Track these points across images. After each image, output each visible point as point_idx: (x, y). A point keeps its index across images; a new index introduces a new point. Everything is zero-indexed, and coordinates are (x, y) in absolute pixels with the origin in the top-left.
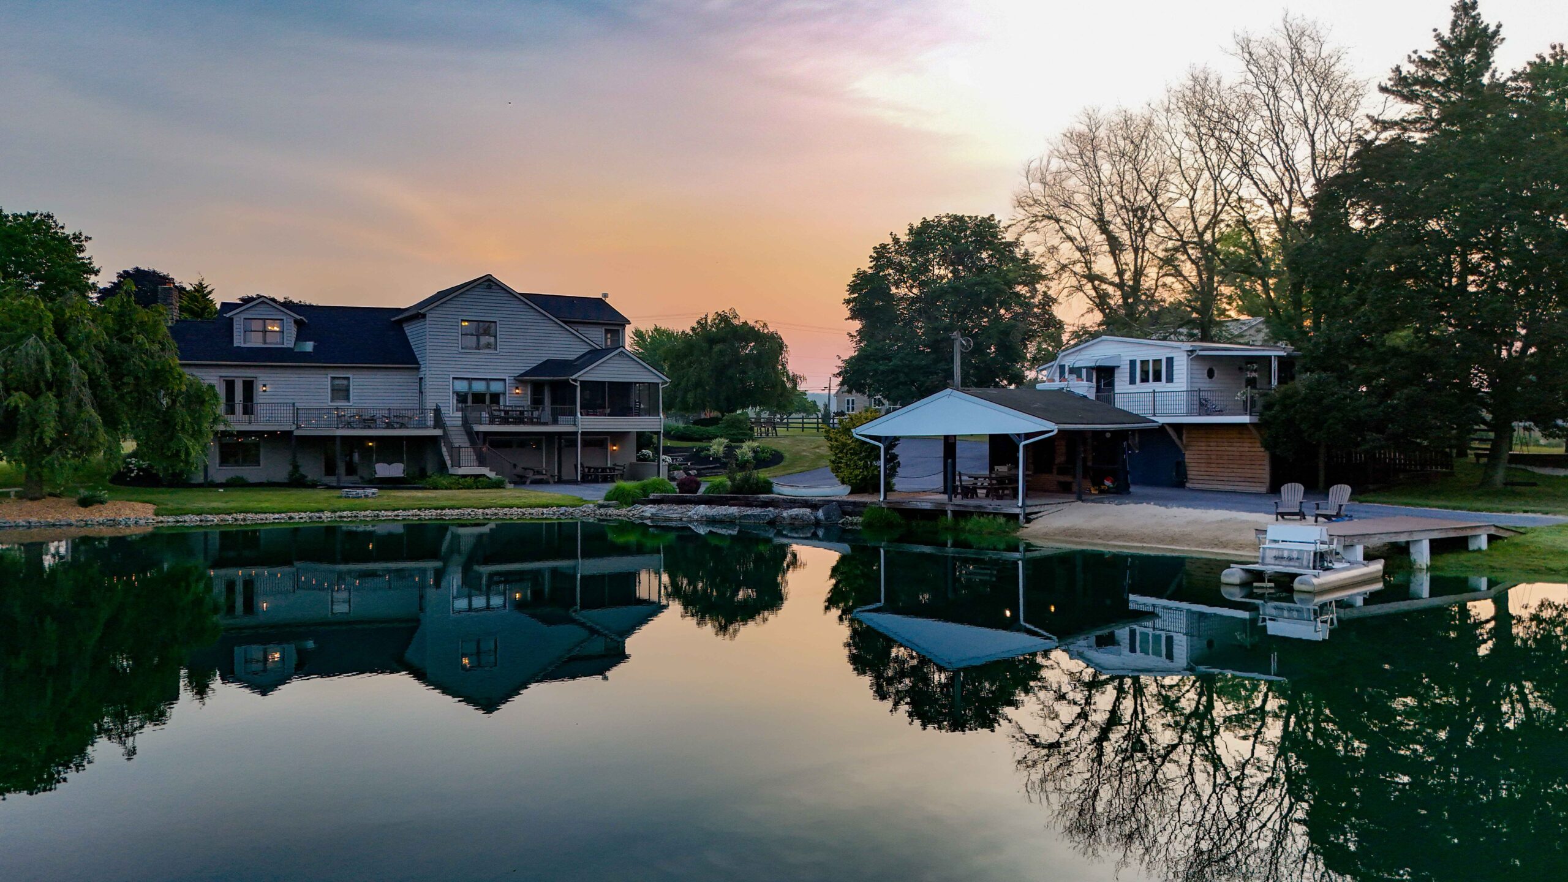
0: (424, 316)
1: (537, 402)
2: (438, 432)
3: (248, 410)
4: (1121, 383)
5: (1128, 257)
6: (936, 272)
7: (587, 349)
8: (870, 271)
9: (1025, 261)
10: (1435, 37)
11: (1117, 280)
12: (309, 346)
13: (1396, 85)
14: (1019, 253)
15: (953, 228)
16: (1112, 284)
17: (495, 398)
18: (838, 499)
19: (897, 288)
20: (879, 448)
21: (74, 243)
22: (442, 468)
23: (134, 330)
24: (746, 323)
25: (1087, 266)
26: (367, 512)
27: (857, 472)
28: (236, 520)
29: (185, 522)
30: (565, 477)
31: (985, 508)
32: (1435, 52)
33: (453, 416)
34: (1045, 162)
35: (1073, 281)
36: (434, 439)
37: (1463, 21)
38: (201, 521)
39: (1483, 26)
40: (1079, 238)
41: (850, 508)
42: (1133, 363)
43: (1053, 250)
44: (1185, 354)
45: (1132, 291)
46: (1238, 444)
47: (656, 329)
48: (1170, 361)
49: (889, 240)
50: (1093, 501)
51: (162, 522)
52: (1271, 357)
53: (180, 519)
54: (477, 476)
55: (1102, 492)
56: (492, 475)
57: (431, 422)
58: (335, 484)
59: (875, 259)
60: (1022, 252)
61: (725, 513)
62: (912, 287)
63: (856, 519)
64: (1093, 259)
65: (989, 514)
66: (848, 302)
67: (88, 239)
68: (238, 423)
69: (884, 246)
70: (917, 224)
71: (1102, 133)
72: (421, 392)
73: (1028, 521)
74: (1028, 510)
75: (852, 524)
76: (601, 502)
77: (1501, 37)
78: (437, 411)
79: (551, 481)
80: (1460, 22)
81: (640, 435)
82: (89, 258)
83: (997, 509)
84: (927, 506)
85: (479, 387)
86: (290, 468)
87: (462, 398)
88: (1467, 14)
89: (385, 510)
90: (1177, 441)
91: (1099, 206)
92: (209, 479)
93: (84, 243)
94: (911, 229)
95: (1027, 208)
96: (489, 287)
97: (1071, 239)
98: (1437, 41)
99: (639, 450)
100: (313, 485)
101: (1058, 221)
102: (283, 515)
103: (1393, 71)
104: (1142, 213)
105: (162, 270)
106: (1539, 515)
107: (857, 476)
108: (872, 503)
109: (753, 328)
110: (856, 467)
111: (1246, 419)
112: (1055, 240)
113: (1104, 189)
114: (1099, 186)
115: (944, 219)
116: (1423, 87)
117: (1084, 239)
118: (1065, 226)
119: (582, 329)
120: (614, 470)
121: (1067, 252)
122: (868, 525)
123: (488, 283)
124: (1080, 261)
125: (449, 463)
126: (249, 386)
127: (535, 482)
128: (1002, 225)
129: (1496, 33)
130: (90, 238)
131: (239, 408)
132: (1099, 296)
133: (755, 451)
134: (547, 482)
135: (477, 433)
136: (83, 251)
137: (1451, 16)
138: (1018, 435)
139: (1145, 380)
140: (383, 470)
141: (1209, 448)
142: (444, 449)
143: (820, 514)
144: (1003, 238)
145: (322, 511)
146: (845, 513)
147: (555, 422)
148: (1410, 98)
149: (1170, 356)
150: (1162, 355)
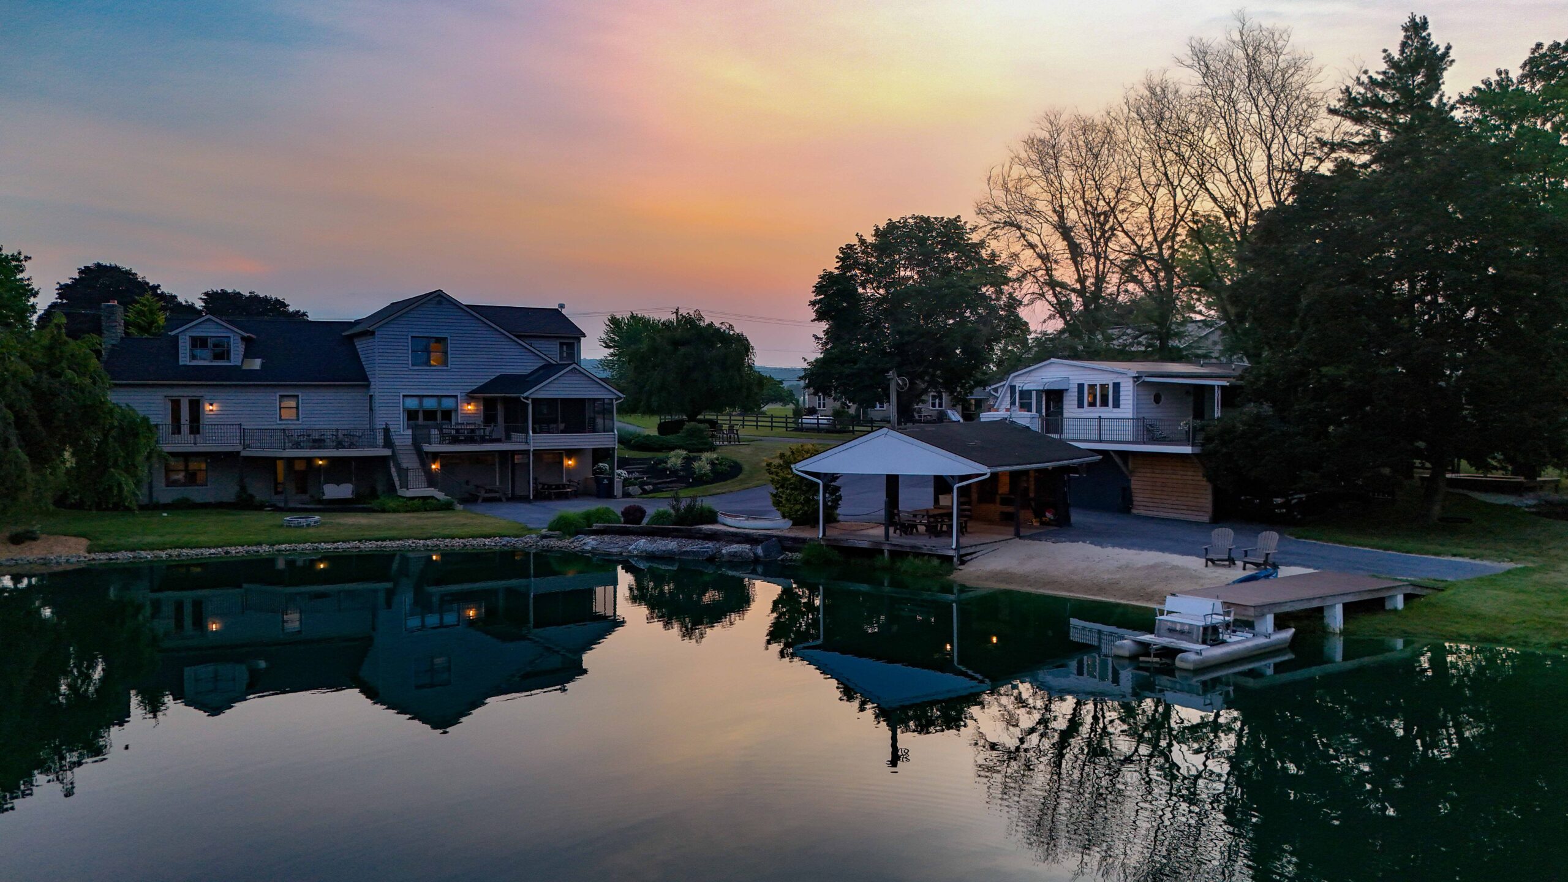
0: (372, 333)
1: (489, 417)
2: (387, 452)
3: (195, 429)
4: (1070, 408)
5: (1089, 264)
6: (902, 273)
7: (541, 363)
8: (836, 272)
9: (992, 261)
10: (1384, 58)
11: (1078, 286)
12: (256, 364)
13: (1346, 107)
14: (984, 254)
15: (920, 229)
16: (1074, 290)
17: (447, 415)
18: (779, 533)
19: (864, 288)
20: (819, 484)
21: (14, 263)
22: (391, 489)
23: (64, 364)
24: (711, 325)
25: (1047, 274)
26: (307, 545)
27: (798, 507)
28: (170, 556)
29: (117, 559)
30: (518, 492)
31: (920, 548)
32: (1384, 73)
33: (403, 435)
34: (1007, 168)
35: (1035, 288)
36: (384, 459)
37: (1413, 42)
38: (134, 557)
39: (1433, 46)
40: (1040, 246)
41: (789, 544)
42: (1081, 386)
43: (1015, 256)
44: (1131, 380)
45: (1094, 297)
46: (1182, 473)
47: (632, 317)
48: (1117, 386)
49: (855, 241)
50: (1031, 537)
51: (94, 559)
52: (1213, 386)
53: (112, 556)
54: (425, 498)
55: (1043, 523)
56: (440, 496)
57: (380, 440)
58: (282, 505)
59: (841, 259)
60: (989, 252)
61: (664, 549)
62: (878, 288)
63: (798, 556)
64: (1054, 266)
65: (924, 555)
66: (813, 303)
67: (27, 258)
68: (185, 443)
69: (850, 247)
70: (882, 225)
71: (1064, 139)
72: (371, 409)
73: (963, 563)
74: (962, 552)
75: (791, 560)
76: (544, 532)
77: (1450, 59)
78: (387, 431)
79: (504, 499)
80: (1410, 43)
81: (595, 451)
82: (28, 279)
83: (931, 550)
84: (865, 544)
85: (430, 404)
86: (237, 488)
87: (411, 415)
88: (1417, 34)
89: (325, 543)
90: (1124, 469)
91: (1060, 214)
92: (155, 500)
93: (24, 263)
94: (877, 230)
95: (988, 215)
96: (439, 303)
97: (1032, 246)
98: (1386, 62)
99: (595, 463)
100: (260, 507)
101: (1019, 228)
102: (220, 550)
103: (1342, 93)
104: (1105, 219)
105: (125, 265)
106: (1466, 560)
107: (798, 511)
108: (811, 539)
109: (719, 329)
110: (796, 502)
111: (1188, 450)
112: (1017, 248)
113: (1066, 196)
114: (1061, 193)
115: (910, 221)
116: (1373, 108)
117: (1045, 246)
118: (1027, 233)
119: (537, 343)
120: (569, 486)
121: (1029, 260)
122: (807, 562)
123: (438, 299)
124: (1041, 269)
125: (397, 484)
126: (195, 406)
127: (487, 500)
128: (968, 226)
129: (1446, 54)
130: (30, 258)
131: (185, 428)
132: (1059, 302)
133: (712, 463)
134: (499, 500)
135: (427, 453)
136: (22, 271)
137: (1401, 35)
138: (953, 477)
139: (1092, 404)
140: (332, 491)
141: (1153, 475)
142: (393, 470)
143: (760, 550)
144: (970, 239)
145: (260, 544)
146: (785, 549)
147: (508, 438)
148: (1359, 119)
149: (1117, 381)
150: (1109, 380)
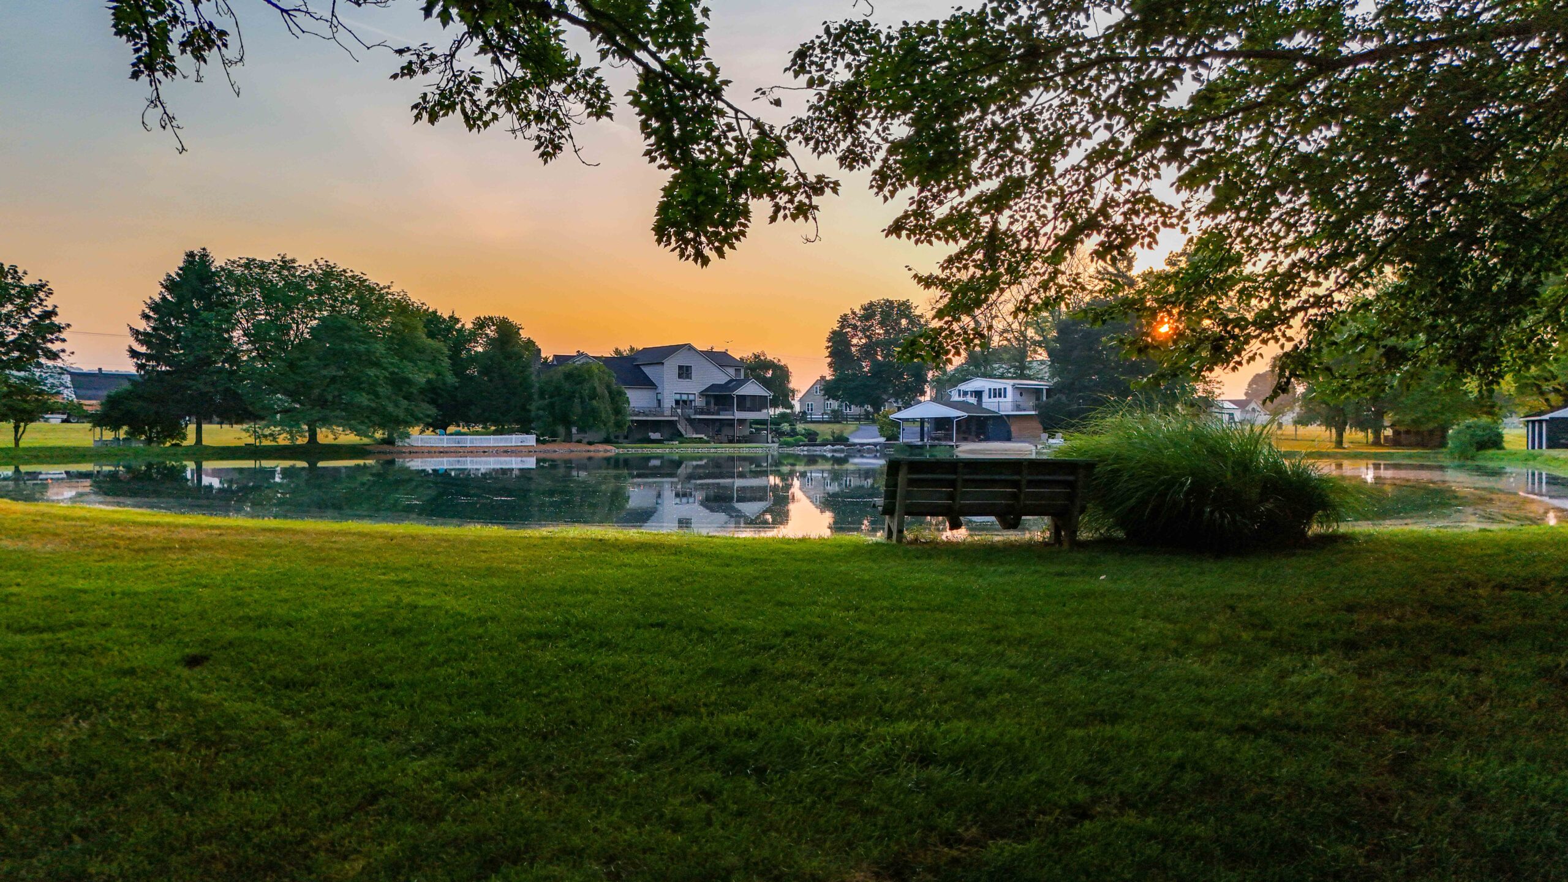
0: (663, 364)
1: (708, 403)
2: (671, 418)
4: (985, 398)
7: (731, 378)
8: (838, 329)
17: (692, 402)
18: (883, 442)
19: (853, 339)
20: (900, 423)
22: (679, 434)
33: (677, 411)
36: (673, 422)
42: (988, 389)
44: (1011, 387)
46: (1031, 420)
48: (1005, 389)
49: (849, 313)
52: (1043, 389)
54: (696, 438)
55: (981, 439)
57: (668, 413)
59: (841, 322)
62: (861, 339)
63: (891, 450)
66: (829, 347)
69: (847, 316)
70: (866, 304)
72: (660, 399)
73: (957, 448)
74: (957, 444)
75: (889, 452)
81: (752, 422)
84: (919, 444)
87: (677, 402)
90: (1008, 422)
94: (863, 306)
96: (689, 350)
99: (750, 427)
107: (890, 433)
108: (896, 444)
109: (772, 362)
110: (890, 430)
111: (1034, 413)
115: (882, 301)
119: (723, 368)
123: (687, 347)
125: (683, 433)
138: (953, 418)
139: (995, 396)
140: (653, 436)
141: (1020, 424)
142: (679, 426)
143: (878, 448)
144: (914, 312)
146: (886, 447)
150: (1002, 386)
